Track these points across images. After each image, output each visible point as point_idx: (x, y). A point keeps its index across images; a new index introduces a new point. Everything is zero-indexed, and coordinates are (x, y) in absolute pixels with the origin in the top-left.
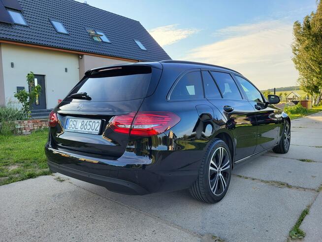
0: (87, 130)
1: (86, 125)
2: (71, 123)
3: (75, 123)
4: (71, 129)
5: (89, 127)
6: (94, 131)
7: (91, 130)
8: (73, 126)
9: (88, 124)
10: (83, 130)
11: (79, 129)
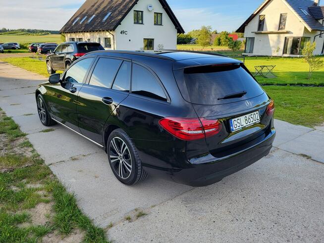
0: (251, 123)
1: (249, 119)
2: (235, 123)
3: (239, 121)
4: (238, 128)
5: (252, 120)
6: (256, 121)
7: (254, 122)
8: (238, 125)
9: (250, 118)
10: (248, 124)
11: (245, 125)
